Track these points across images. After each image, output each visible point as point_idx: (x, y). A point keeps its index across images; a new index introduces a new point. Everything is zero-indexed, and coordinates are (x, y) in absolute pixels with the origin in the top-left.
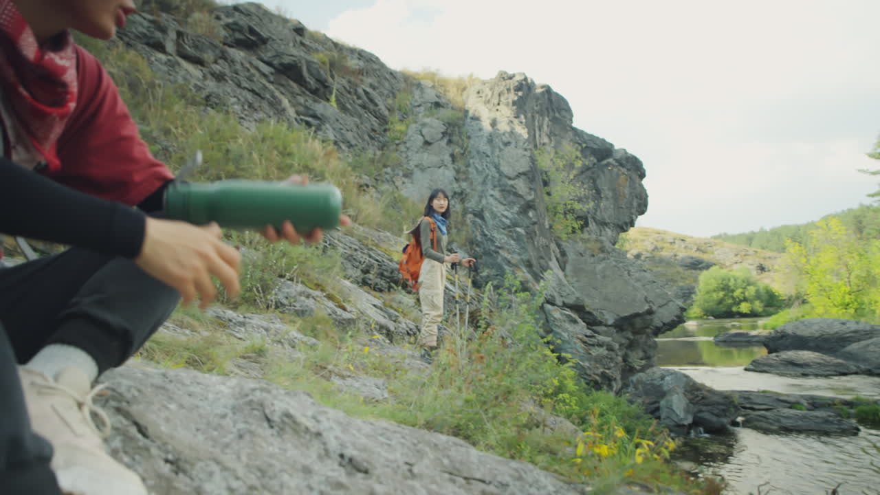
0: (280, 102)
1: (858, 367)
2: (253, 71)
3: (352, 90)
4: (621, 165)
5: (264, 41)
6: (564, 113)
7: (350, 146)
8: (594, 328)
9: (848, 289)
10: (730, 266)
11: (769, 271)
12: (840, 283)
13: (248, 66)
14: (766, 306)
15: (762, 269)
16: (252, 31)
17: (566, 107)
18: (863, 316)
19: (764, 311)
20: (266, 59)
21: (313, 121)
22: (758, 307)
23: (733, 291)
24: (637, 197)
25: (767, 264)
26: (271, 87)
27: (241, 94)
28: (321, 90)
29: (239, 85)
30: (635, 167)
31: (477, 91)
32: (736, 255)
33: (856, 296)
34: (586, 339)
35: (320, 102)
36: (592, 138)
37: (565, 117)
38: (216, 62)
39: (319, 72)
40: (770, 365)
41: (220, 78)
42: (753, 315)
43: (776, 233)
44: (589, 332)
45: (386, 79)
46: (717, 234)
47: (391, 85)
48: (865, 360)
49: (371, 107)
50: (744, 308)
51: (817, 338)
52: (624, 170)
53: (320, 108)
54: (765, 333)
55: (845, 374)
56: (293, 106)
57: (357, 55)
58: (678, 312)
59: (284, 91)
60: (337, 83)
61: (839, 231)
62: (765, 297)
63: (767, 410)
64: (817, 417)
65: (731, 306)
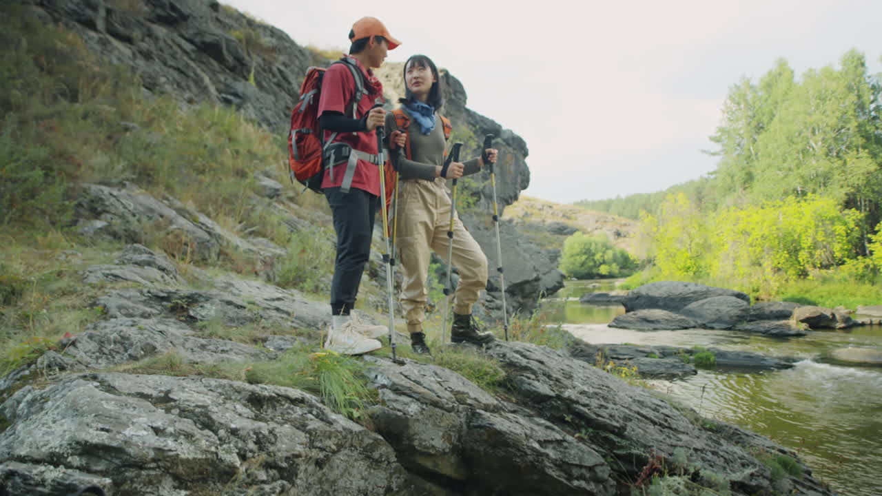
0: (202, 80)
1: (696, 322)
2: (175, 48)
3: (267, 68)
4: (508, 144)
5: (185, 18)
6: (459, 96)
7: (269, 124)
8: (492, 293)
9: (689, 254)
10: (591, 231)
11: (625, 236)
12: (684, 249)
13: (170, 42)
14: (621, 268)
15: (618, 234)
16: (173, 8)
17: (459, 90)
18: (699, 277)
19: (620, 273)
20: (187, 36)
21: (233, 99)
22: (615, 268)
23: (594, 255)
24: (521, 174)
25: (623, 230)
26: (192, 64)
27: (168, 72)
28: (239, 68)
29: (165, 64)
30: (518, 146)
31: (386, 74)
32: (597, 221)
33: (696, 261)
34: (487, 304)
35: (240, 81)
36: (483, 119)
37: (460, 99)
38: (143, 40)
39: (237, 52)
40: (629, 322)
41: (147, 56)
42: (611, 276)
43: (630, 201)
44: (489, 298)
45: (296, 56)
46: (578, 200)
47: (301, 62)
48: (701, 316)
49: (286, 85)
50: (603, 270)
51: (665, 298)
52: (510, 149)
53: (239, 86)
54: (623, 293)
55: (686, 328)
56: (214, 83)
57: (268, 33)
58: (558, 279)
59: (205, 69)
60: (254, 61)
61: (684, 202)
62: (621, 260)
63: (630, 359)
64: (666, 363)
65: (591, 268)
